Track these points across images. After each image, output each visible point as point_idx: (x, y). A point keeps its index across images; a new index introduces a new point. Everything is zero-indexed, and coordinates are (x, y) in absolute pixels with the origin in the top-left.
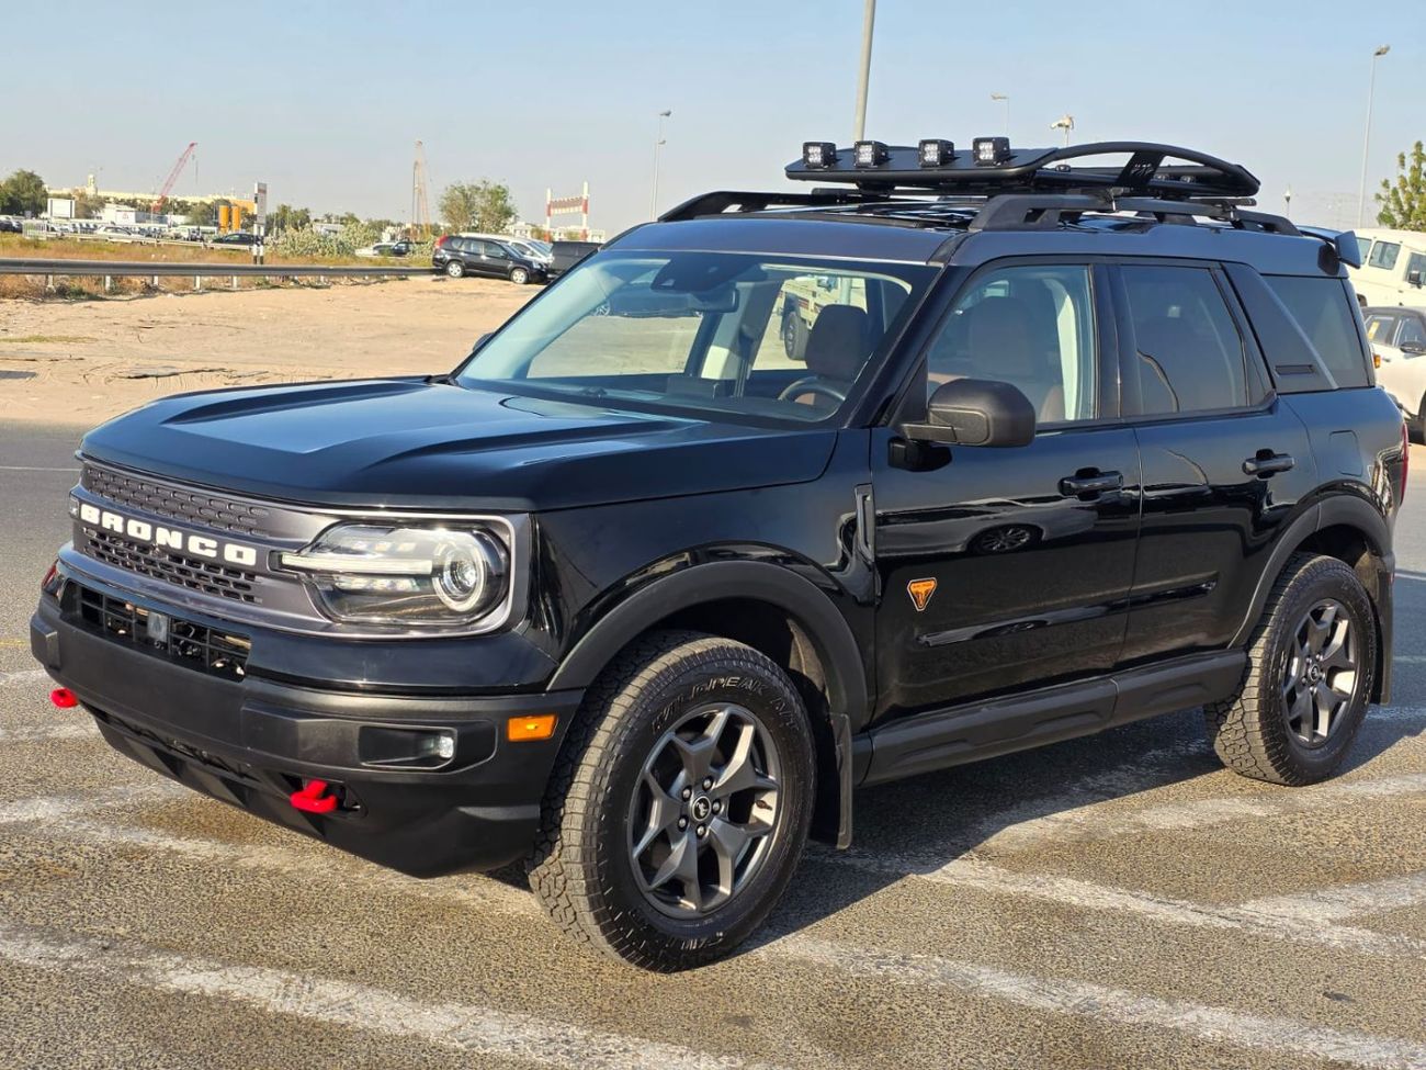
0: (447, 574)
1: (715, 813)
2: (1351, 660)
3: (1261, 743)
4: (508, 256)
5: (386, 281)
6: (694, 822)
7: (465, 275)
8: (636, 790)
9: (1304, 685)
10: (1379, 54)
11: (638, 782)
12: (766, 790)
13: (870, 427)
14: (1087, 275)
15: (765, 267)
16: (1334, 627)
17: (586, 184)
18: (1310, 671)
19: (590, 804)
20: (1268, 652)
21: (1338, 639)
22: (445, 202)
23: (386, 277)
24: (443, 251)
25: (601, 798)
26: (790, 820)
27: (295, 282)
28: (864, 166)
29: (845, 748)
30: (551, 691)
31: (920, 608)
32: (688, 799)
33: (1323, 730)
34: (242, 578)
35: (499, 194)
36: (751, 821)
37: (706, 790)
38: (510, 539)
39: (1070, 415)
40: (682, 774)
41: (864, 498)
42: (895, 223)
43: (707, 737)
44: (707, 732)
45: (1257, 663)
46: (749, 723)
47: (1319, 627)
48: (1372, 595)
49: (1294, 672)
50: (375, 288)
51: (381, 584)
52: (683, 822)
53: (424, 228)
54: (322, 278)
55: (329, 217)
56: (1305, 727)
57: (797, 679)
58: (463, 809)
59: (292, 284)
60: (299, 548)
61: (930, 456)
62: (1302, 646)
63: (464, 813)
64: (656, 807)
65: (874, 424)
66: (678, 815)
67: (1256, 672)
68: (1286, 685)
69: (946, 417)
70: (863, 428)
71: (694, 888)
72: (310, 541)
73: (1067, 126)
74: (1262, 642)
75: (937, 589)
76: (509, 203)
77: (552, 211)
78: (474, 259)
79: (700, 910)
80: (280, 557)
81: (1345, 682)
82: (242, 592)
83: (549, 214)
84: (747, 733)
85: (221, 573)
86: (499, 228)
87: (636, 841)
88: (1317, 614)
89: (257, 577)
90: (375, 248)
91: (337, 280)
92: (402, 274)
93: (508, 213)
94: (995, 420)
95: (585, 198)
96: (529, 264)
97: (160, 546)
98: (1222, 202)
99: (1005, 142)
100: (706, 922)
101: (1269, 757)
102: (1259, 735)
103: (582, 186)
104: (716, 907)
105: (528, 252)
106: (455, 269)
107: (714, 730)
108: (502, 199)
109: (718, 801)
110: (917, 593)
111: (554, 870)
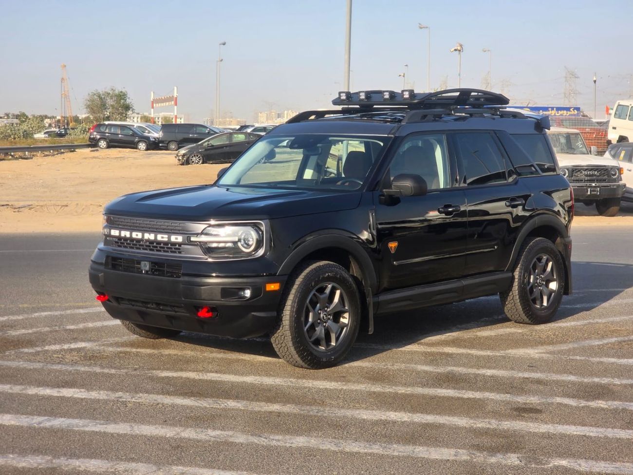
0: (242, 241)
1: (329, 319)
2: (555, 277)
3: (520, 307)
4: (134, 134)
5: (63, 153)
6: (322, 321)
7: (109, 147)
8: (305, 309)
9: (536, 286)
11: (305, 306)
12: (345, 312)
13: (372, 191)
14: (444, 137)
15: (330, 139)
16: (547, 264)
17: (175, 88)
18: (538, 281)
19: (292, 311)
20: (520, 273)
21: (549, 269)
22: (89, 103)
23: (62, 150)
24: (95, 133)
25: (295, 310)
26: (353, 322)
27: (12, 156)
28: (362, 100)
29: (370, 300)
30: (278, 275)
31: (393, 252)
32: (320, 314)
33: (545, 304)
34: (177, 246)
35: (122, 96)
36: (340, 322)
37: (326, 311)
38: (263, 228)
39: (442, 186)
40: (318, 305)
41: (372, 214)
42: (376, 121)
43: (326, 293)
44: (325, 292)
45: (517, 277)
46: (338, 289)
47: (540, 264)
48: (562, 253)
49: (531, 281)
50: (59, 158)
51: (221, 245)
52: (319, 321)
53: (69, 119)
54: (27, 153)
55: (7, 115)
56: (538, 302)
57: (353, 276)
58: (253, 313)
59: (10, 157)
60: (197, 234)
61: (393, 201)
62: (535, 272)
63: (253, 315)
64: (311, 315)
65: (374, 190)
66: (317, 319)
67: (516, 280)
68: (529, 285)
69: (397, 187)
70: (370, 191)
71: (324, 342)
72: (200, 232)
73: (460, 51)
74: (518, 269)
75: (398, 246)
76: (128, 101)
77: (154, 105)
78: (114, 137)
79: (326, 350)
80: (190, 238)
81: (553, 286)
82: (177, 251)
83: (153, 107)
84: (338, 293)
85: (169, 246)
86: (125, 118)
87: (305, 326)
88: (540, 260)
89: (182, 246)
90: (45, 133)
91: (35, 153)
92: (72, 148)
93: (127, 108)
94: (414, 187)
95: (175, 96)
96: (148, 138)
97: (145, 240)
98: (494, 108)
99: (412, 91)
100: (328, 353)
101: (524, 313)
102: (519, 304)
103: (174, 89)
104: (331, 349)
105: (146, 132)
106: (103, 144)
107: (328, 291)
108: (124, 99)
109: (329, 315)
110: (392, 247)
111: (280, 334)
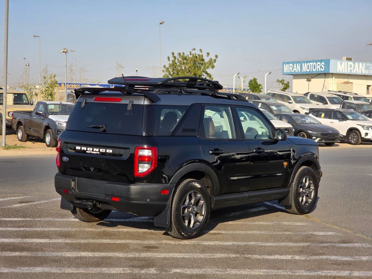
10: (161, 24)
73: (66, 52)
